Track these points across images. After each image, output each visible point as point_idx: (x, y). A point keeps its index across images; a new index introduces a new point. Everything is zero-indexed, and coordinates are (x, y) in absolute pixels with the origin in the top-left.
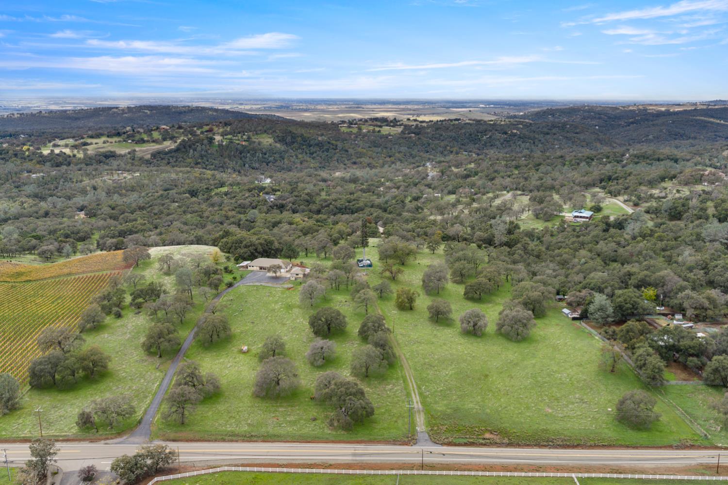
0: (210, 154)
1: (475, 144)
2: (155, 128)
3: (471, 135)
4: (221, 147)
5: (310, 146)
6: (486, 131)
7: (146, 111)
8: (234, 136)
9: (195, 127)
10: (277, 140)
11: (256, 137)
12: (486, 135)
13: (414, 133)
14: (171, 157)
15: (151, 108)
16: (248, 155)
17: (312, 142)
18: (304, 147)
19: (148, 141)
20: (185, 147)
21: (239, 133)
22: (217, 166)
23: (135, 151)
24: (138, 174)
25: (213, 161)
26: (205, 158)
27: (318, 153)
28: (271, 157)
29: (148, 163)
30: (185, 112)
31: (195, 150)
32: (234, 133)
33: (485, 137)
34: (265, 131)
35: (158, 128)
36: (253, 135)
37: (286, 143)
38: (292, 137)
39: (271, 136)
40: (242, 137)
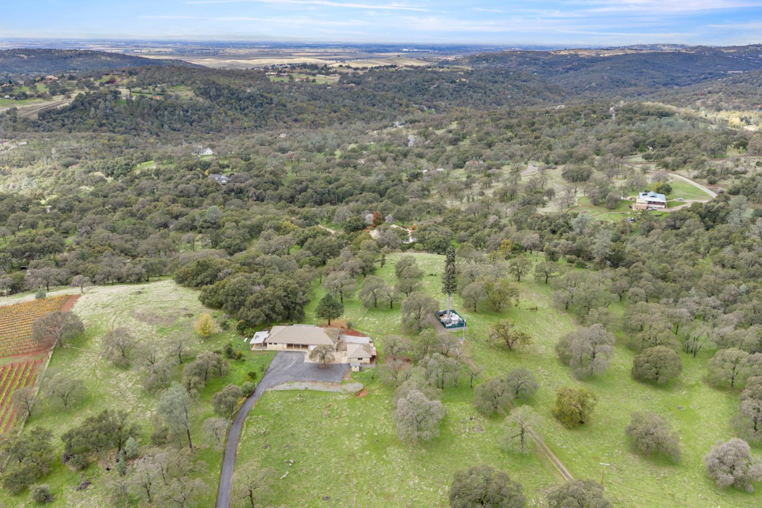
0: (118, 113)
1: (423, 95)
2: (39, 78)
3: (417, 84)
4: (131, 104)
5: (240, 100)
6: (432, 80)
7: (22, 56)
8: (144, 89)
9: (91, 77)
10: (198, 93)
11: (171, 89)
12: (433, 84)
13: (354, 83)
14: (65, 117)
15: (27, 51)
16: (166, 113)
17: (241, 96)
18: (233, 101)
19: (32, 96)
20: (83, 104)
21: (150, 85)
22: (128, 127)
23: (15, 109)
24: (25, 143)
25: (122, 122)
26: (111, 118)
27: (250, 108)
28: (194, 114)
29: (35, 125)
30: (71, 57)
31: (97, 108)
32: (144, 84)
33: (432, 88)
34: (183, 82)
35: (43, 79)
36: (168, 87)
38: (217, 89)
39: (190, 88)
40: (154, 90)
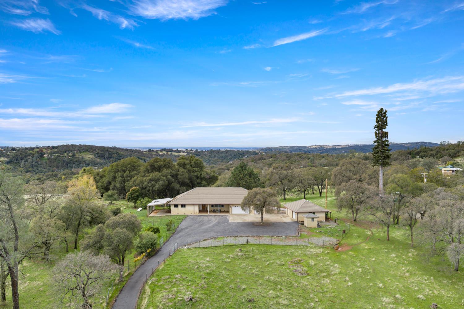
0: (40, 165)
3: (235, 156)
6: (244, 153)
8: (61, 154)
10: (97, 156)
11: (79, 154)
12: (245, 156)
16: (74, 165)
25: (43, 169)
26: (35, 168)
31: (26, 161)
34: (87, 151)
36: (77, 153)
37: (105, 158)
38: (109, 154)
39: (92, 153)
40: (67, 154)
